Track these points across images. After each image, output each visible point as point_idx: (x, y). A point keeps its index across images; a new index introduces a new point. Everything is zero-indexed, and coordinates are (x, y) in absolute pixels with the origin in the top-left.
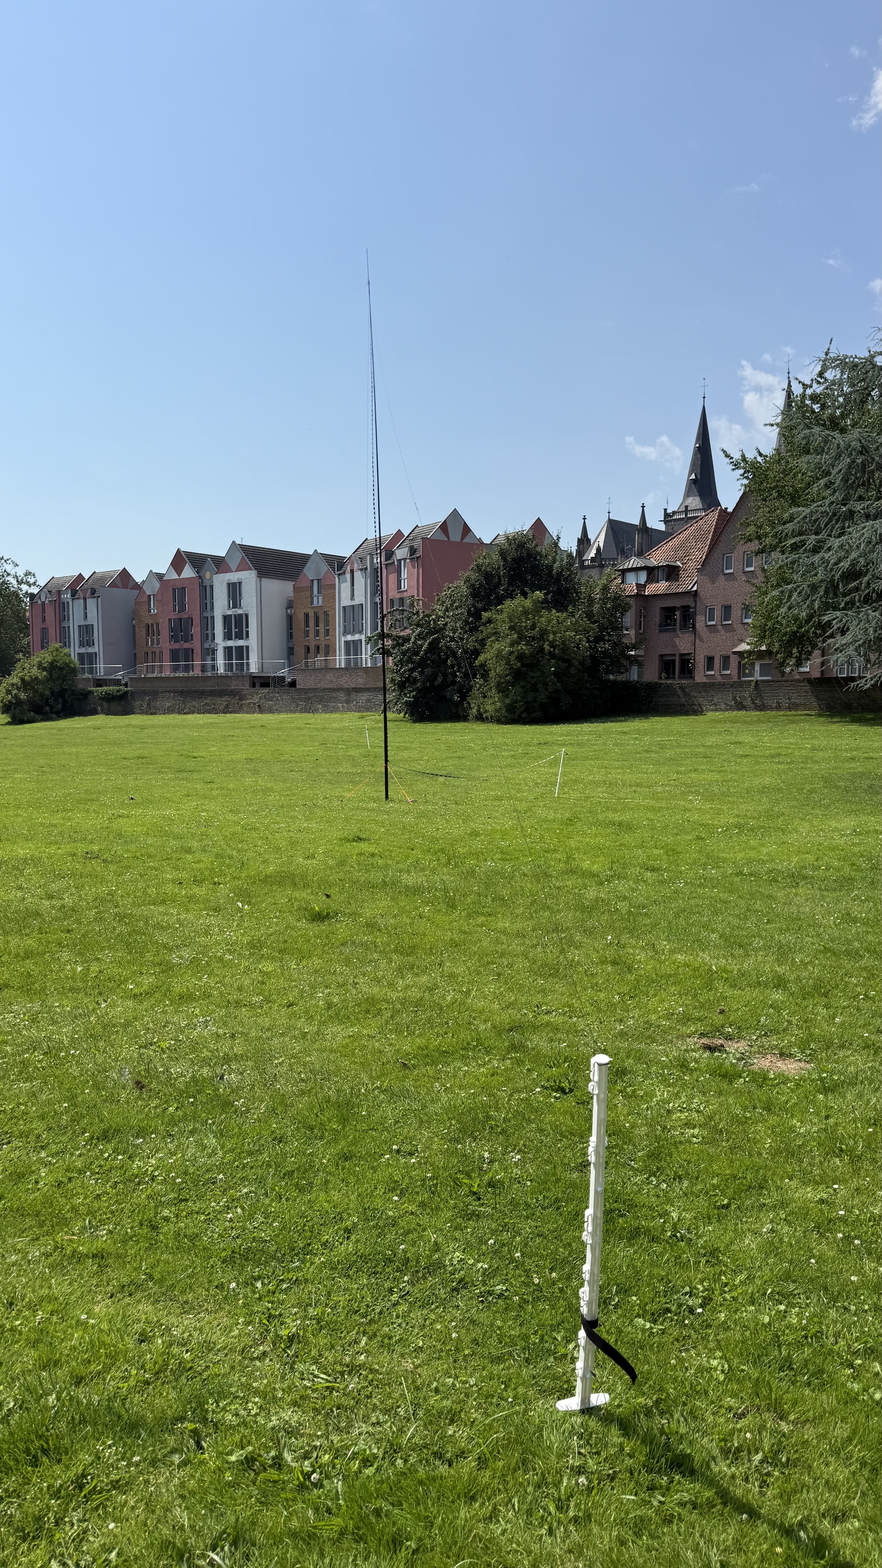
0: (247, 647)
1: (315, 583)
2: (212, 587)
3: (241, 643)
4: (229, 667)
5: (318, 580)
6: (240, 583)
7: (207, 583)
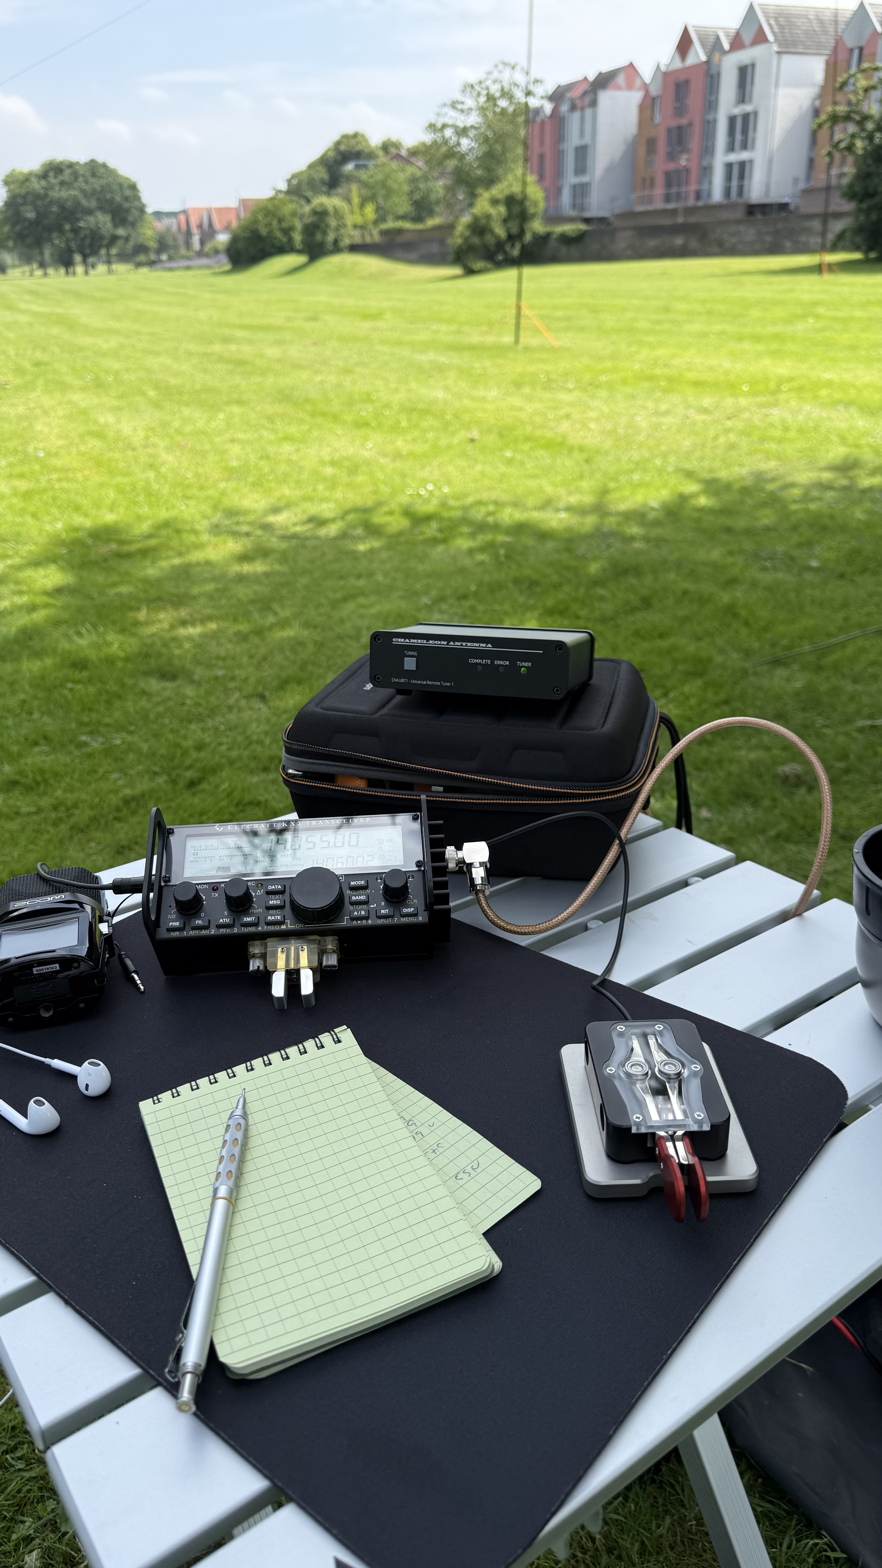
0: (751, 162)
1: (856, 53)
2: (719, 74)
3: (744, 155)
4: (727, 192)
5: (861, 49)
6: (753, 65)
7: (714, 71)
